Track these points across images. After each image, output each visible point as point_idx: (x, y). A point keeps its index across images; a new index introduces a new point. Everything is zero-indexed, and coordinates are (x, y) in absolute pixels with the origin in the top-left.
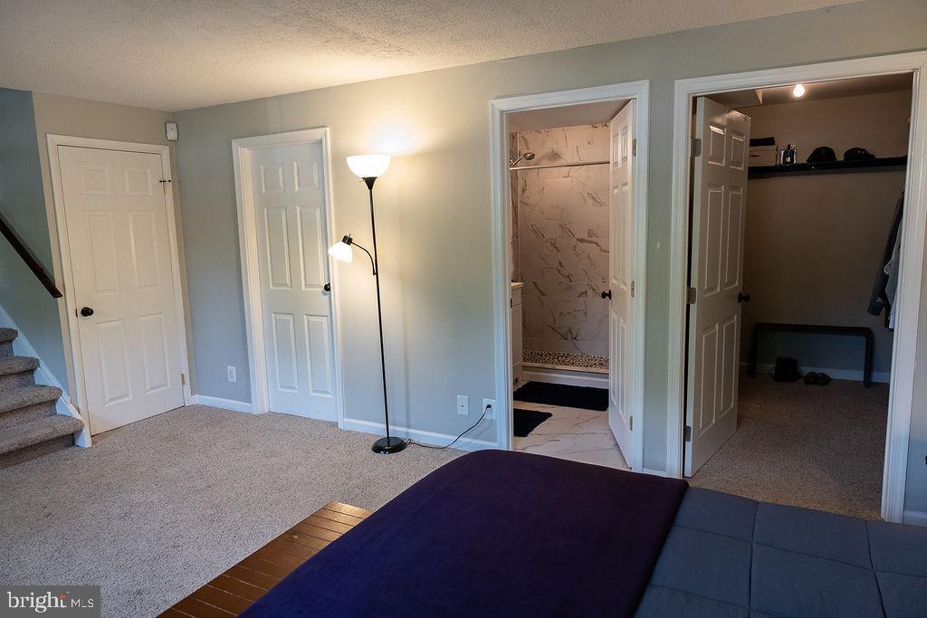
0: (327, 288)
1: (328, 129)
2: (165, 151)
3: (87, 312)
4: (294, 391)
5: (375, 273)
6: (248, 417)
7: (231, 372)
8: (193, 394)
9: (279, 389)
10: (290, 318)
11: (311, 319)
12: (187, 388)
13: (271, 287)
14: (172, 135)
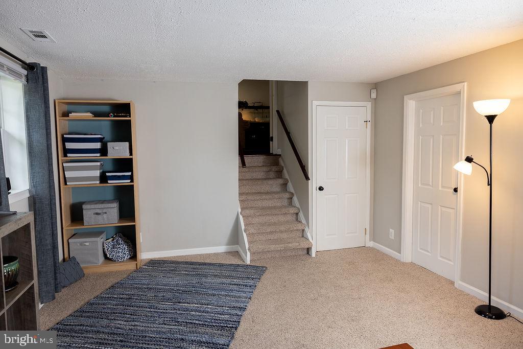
0: (456, 190)
1: (466, 83)
2: (369, 105)
3: (321, 189)
4: (428, 253)
5: (490, 184)
6: (397, 262)
7: (391, 233)
8: (370, 241)
9: (419, 249)
10: (430, 206)
11: (444, 209)
12: (368, 236)
13: (420, 185)
14: (374, 95)
